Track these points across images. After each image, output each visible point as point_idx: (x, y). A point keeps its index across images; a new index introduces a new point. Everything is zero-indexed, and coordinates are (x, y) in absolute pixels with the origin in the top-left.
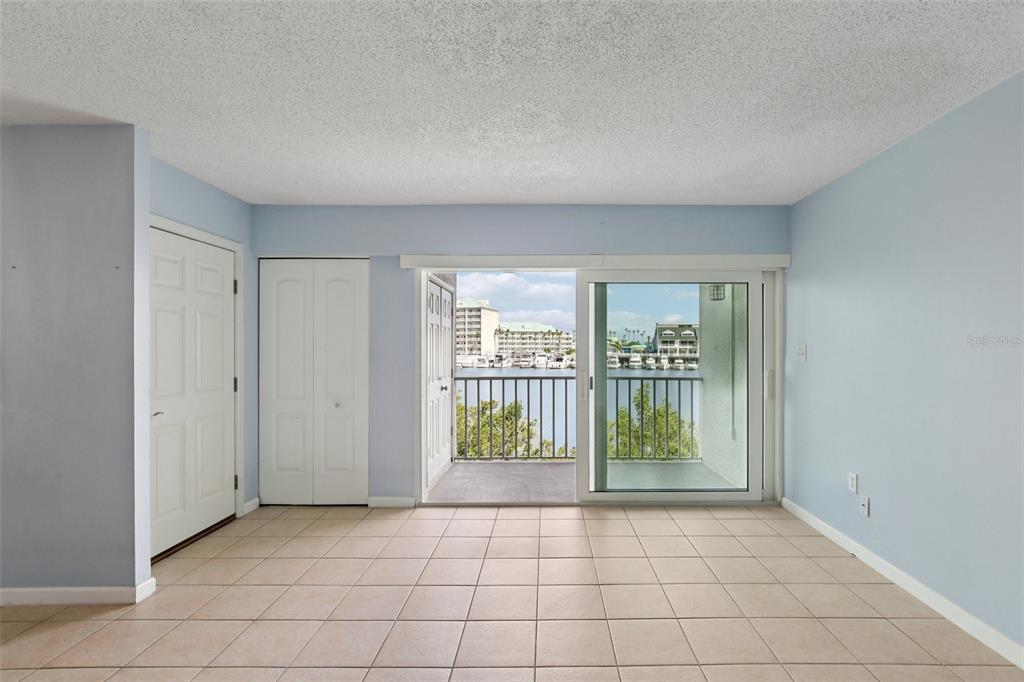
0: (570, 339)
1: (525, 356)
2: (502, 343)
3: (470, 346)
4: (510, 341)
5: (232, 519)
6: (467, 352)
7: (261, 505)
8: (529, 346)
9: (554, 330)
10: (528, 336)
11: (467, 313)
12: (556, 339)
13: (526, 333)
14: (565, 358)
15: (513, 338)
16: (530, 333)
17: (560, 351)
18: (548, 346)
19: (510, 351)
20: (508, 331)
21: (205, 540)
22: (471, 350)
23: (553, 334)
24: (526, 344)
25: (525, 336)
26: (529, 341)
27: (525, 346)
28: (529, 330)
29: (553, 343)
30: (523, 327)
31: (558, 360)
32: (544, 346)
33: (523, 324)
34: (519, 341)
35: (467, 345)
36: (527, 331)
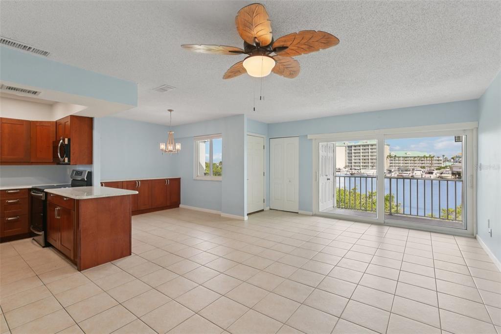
0: (441, 160)
1: (406, 171)
2: (392, 163)
3: (372, 165)
4: (397, 162)
5: (263, 210)
6: (370, 167)
7: (270, 209)
8: (410, 165)
9: (428, 155)
10: (409, 159)
11: (370, 147)
12: (429, 160)
13: (408, 157)
14: (435, 172)
15: (399, 160)
16: (411, 157)
17: (433, 168)
18: (424, 165)
19: (397, 168)
20: (395, 156)
21: (257, 214)
22: (373, 167)
23: (427, 157)
24: (408, 163)
25: (407, 159)
26: (410, 162)
27: (407, 165)
28: (410, 156)
29: (427, 163)
30: (406, 154)
31: (429, 173)
32: (421, 165)
33: (406, 152)
34: (403, 162)
35: (370, 164)
36: (408, 156)
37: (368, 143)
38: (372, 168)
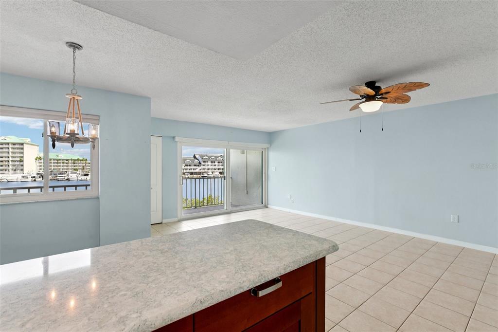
1: (60, 174)
2: (41, 166)
3: (14, 168)
6: (11, 171)
8: (62, 168)
9: (81, 158)
10: (61, 161)
11: (10, 146)
12: (83, 163)
13: (60, 160)
16: (63, 160)
17: (86, 170)
22: (15, 170)
24: (60, 166)
25: (59, 162)
26: (62, 165)
27: (59, 168)
28: (63, 158)
29: (79, 166)
30: (58, 156)
31: (85, 175)
32: (73, 167)
33: (57, 154)
34: (54, 165)
35: (11, 167)
36: (60, 158)
37: (8, 141)
38: (13, 172)
